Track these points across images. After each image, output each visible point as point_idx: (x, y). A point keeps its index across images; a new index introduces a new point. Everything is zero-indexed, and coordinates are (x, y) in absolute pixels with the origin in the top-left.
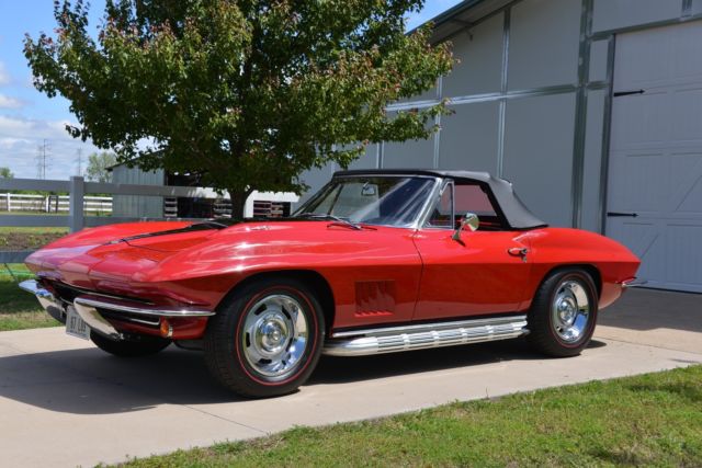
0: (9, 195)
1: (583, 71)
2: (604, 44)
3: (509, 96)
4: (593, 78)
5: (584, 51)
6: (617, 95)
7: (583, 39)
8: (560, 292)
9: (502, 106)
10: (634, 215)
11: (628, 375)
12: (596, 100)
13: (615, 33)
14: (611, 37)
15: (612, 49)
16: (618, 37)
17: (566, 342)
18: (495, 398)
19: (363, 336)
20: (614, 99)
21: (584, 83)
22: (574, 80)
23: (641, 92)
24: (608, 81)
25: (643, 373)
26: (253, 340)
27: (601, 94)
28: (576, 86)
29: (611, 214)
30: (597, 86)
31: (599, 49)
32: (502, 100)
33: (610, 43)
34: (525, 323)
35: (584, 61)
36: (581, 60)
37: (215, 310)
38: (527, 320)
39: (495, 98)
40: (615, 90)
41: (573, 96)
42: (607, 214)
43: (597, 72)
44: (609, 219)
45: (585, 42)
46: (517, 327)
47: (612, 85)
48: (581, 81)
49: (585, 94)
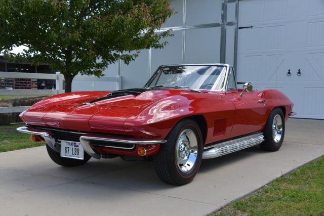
1: (224, 17)
2: (234, 4)
3: (187, 28)
4: (229, 20)
5: (224, 8)
6: (240, 28)
9: (184, 33)
12: (230, 30)
14: (237, 1)
15: (237, 7)
16: (240, 1)
17: (277, 143)
19: (213, 147)
20: (239, 30)
21: (223, 24)
22: (220, 21)
23: (252, 27)
24: (236, 22)
27: (233, 28)
28: (221, 24)
29: (239, 83)
30: (230, 24)
32: (184, 30)
33: (236, 4)
35: (224, 12)
36: (223, 11)
38: (263, 135)
39: (180, 29)
40: (239, 26)
41: (219, 29)
43: (230, 17)
45: (224, 3)
46: (261, 138)
47: (238, 23)
48: (223, 21)
49: (225, 28)
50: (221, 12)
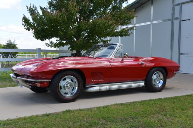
0: (35, 54)
1: (173, 14)
2: (179, 7)
3: (154, 22)
4: (176, 16)
5: (173, 10)
6: (182, 21)
7: (173, 6)
8: (154, 75)
9: (152, 26)
10: (188, 54)
11: (171, 97)
12: (176, 22)
13: (182, 4)
14: (181, 5)
15: (181, 8)
16: (182, 5)
17: (157, 88)
18: (129, 103)
19: (95, 86)
20: (182, 22)
21: (173, 18)
22: (170, 17)
23: (189, 20)
24: (180, 17)
25: (175, 96)
26: (62, 87)
27: (178, 21)
28: (171, 19)
29: (181, 54)
30: (177, 19)
31: (177, 8)
32: (151, 24)
34: (144, 83)
35: (173, 12)
36: (172, 12)
37: (51, 80)
38: (145, 82)
39: (149, 24)
40: (182, 20)
41: (170, 22)
42: (180, 54)
43: (177, 15)
44: (181, 55)
45: (173, 7)
46: (142, 84)
47: (181, 18)
48: (172, 17)
49: (174, 21)
50: (171, 12)
